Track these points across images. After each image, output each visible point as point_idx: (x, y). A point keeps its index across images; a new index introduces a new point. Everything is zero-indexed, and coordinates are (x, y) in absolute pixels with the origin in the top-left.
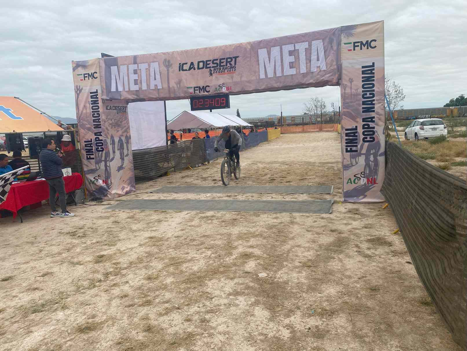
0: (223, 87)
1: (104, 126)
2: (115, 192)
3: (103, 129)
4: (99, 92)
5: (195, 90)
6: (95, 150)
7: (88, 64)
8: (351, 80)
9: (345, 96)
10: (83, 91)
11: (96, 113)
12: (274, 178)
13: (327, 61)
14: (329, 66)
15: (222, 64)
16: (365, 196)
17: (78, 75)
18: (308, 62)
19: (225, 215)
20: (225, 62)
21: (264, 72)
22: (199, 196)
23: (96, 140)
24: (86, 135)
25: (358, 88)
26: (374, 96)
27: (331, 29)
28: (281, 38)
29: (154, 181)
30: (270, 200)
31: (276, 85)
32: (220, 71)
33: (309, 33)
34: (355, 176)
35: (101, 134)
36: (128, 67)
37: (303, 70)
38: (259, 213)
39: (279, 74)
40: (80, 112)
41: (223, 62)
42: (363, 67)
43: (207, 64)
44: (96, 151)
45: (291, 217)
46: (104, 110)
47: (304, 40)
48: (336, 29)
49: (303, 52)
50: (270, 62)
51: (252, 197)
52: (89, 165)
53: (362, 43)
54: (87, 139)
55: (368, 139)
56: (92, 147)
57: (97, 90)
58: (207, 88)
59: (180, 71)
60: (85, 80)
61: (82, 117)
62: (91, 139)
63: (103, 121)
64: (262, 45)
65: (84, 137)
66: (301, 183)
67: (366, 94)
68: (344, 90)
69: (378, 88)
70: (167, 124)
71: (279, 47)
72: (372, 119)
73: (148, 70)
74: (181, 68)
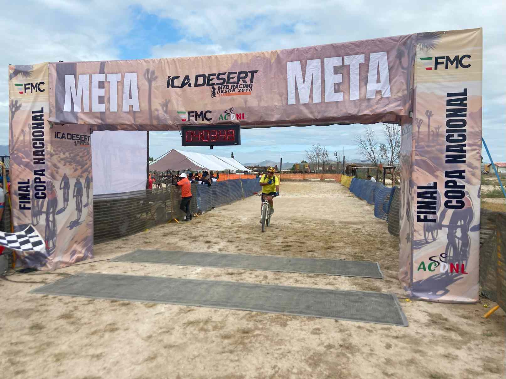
0: (232, 115)
1: (49, 162)
2: (58, 260)
3: (47, 165)
4: (46, 111)
5: (189, 117)
6: (33, 195)
7: (31, 70)
8: (429, 114)
9: (418, 137)
10: (21, 108)
11: (38, 142)
12: (290, 244)
13: (391, 85)
14: (395, 91)
15: (231, 80)
16: (447, 292)
17: (17, 85)
18: (363, 84)
19: (227, 316)
20: (236, 78)
21: (294, 95)
22: (185, 272)
23: (36, 182)
24: (20, 172)
25: (440, 127)
26: (465, 139)
27: (401, 37)
28: (323, 47)
29: (124, 238)
30: (295, 285)
31: (311, 116)
32: (228, 91)
33: (367, 41)
34: (430, 259)
35: (44, 173)
36: (90, 77)
37: (355, 95)
38: (285, 317)
39: (317, 99)
40: (15, 139)
41: (233, 78)
42: (449, 95)
43: (209, 80)
44: (34, 198)
45: (341, 331)
46: (51, 138)
47: (359, 51)
48: (410, 37)
49: (357, 69)
50: (304, 82)
51: (266, 277)
52: (22, 216)
53: (448, 59)
54: (23, 179)
55: (454, 203)
56: (29, 191)
57: (42, 108)
58: (208, 114)
59: (168, 87)
60: (25, 92)
61: (18, 147)
62: (29, 180)
63: (48, 154)
64: (293, 56)
65: (18, 176)
66: (329, 255)
67: (453, 136)
68: (417, 128)
69: (472, 127)
70: (150, 165)
71: (320, 60)
72: (461, 174)
73: (121, 83)
74: (171, 83)
